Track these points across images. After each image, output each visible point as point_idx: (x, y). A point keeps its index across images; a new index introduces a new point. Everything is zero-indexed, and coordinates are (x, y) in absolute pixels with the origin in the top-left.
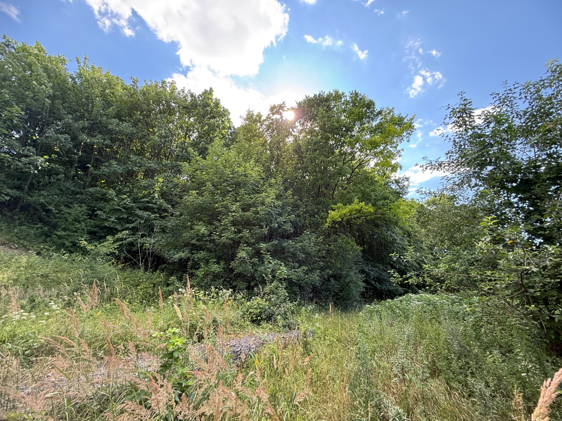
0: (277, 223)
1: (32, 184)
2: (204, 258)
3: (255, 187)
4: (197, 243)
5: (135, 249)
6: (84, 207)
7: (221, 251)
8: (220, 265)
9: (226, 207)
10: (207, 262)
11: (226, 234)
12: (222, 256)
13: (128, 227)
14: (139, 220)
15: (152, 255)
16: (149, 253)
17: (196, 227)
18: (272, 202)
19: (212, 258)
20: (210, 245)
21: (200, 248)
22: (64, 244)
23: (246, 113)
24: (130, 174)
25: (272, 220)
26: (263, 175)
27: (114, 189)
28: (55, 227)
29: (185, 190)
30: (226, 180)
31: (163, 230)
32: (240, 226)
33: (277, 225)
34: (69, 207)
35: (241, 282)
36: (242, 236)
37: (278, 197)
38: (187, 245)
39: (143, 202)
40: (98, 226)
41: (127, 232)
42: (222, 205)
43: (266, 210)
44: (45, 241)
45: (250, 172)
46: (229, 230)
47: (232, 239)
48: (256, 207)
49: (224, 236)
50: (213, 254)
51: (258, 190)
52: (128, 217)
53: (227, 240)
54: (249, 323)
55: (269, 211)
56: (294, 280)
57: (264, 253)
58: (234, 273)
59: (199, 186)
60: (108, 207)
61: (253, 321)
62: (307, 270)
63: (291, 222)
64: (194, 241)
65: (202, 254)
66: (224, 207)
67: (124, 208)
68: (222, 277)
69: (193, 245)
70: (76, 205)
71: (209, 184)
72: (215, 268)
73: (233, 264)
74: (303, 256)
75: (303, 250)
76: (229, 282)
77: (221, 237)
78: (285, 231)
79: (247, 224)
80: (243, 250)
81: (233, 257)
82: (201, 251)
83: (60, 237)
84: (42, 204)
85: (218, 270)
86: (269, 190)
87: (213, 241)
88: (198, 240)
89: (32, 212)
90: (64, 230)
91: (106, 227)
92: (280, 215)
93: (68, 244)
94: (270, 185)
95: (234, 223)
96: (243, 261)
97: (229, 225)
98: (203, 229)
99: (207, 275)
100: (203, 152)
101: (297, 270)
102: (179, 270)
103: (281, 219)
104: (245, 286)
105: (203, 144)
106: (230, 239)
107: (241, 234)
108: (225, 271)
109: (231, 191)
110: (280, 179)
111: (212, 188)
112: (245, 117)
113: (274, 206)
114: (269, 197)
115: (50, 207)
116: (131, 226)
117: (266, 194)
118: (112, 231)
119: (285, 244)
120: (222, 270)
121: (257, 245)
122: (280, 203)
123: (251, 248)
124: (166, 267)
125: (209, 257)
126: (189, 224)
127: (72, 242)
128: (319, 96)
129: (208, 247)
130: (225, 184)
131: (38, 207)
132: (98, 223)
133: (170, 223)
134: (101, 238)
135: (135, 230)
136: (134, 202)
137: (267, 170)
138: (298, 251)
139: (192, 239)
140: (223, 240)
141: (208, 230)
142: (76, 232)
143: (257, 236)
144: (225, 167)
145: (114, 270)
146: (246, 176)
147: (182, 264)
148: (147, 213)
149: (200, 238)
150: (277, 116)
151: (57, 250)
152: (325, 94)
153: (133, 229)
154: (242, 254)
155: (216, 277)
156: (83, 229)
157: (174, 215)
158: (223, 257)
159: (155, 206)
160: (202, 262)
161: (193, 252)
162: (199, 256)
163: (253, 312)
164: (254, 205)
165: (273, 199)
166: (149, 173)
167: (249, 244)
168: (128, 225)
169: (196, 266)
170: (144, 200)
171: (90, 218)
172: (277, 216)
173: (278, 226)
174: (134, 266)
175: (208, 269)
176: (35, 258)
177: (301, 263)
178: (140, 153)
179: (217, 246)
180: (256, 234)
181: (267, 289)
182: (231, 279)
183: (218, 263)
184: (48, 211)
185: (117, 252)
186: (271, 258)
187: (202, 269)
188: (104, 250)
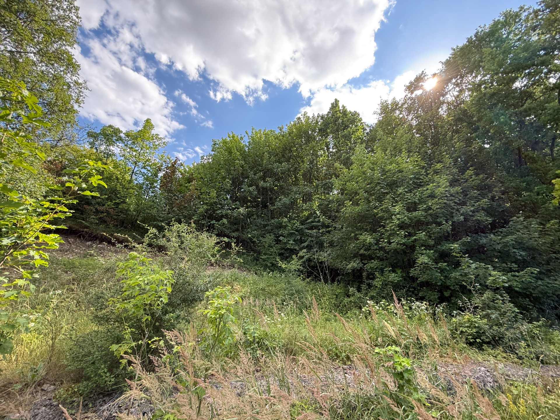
0: (462, 215)
1: (242, 226)
2: (377, 268)
3: (415, 181)
4: (365, 252)
5: (312, 264)
6: (273, 236)
7: (394, 258)
8: (397, 273)
9: (387, 211)
10: (382, 271)
11: (395, 240)
12: (396, 263)
13: (304, 246)
14: (310, 239)
15: (329, 267)
16: (326, 267)
17: (362, 237)
18: (446, 191)
19: (386, 267)
20: (380, 254)
21: (370, 258)
22: (267, 265)
23: (379, 107)
24: (294, 203)
25: (453, 213)
26: (423, 164)
27: (286, 217)
28: (259, 253)
29: (341, 203)
30: (379, 183)
31: (331, 244)
32: (411, 229)
33: (462, 218)
34: (264, 237)
35: (430, 292)
36: (415, 239)
37: (453, 183)
38: (356, 255)
39: (308, 223)
40: (284, 249)
41: (305, 250)
42: (382, 209)
43: (440, 203)
44: (257, 264)
45: (405, 165)
46: (398, 234)
47: (404, 244)
48: (424, 202)
49: (393, 242)
50: (385, 262)
51: (421, 182)
52: (301, 238)
53: (399, 246)
54: (465, 345)
55: (445, 203)
56: (517, 289)
57: (458, 255)
58: (418, 282)
59: (352, 196)
60: (286, 232)
61: (471, 344)
62: (540, 273)
63: (483, 209)
64: (362, 251)
65: (374, 264)
66: (384, 212)
67: (297, 231)
68: (404, 287)
69: (361, 255)
70: (268, 235)
71: (362, 192)
72: (394, 277)
73: (413, 272)
74: (523, 253)
75: (520, 244)
76: (413, 292)
77: (390, 243)
78: (479, 222)
79: (418, 225)
80: (422, 254)
81: (412, 263)
82: (373, 261)
83: (264, 260)
84: (250, 238)
85: (397, 278)
86: (436, 178)
87: (382, 249)
88: (365, 250)
89: (246, 244)
90: (265, 254)
91: (288, 249)
92: (464, 204)
93: (269, 265)
94: (436, 172)
95: (402, 226)
96: (426, 267)
97: (396, 229)
98: (368, 238)
99: (386, 285)
100: (347, 163)
101: (517, 274)
102: (355, 281)
103: (468, 209)
104: (436, 297)
105: (344, 156)
106: (401, 244)
107: (415, 237)
108: (405, 279)
109: (387, 193)
110: (448, 161)
111: (366, 195)
112: (379, 112)
113: (451, 195)
114: (439, 186)
115: (254, 240)
116: (305, 244)
117: (434, 184)
118: (294, 252)
119: (484, 241)
120: (401, 279)
121: (439, 247)
122: (458, 189)
123: (432, 251)
124: (341, 279)
125: (382, 265)
126: (353, 235)
127: (271, 263)
128: (475, 36)
129: (378, 255)
130: (379, 187)
131: (248, 241)
132: (283, 246)
133: (336, 236)
134: (287, 258)
135: (309, 248)
136: (302, 224)
137: (425, 156)
138: (511, 248)
139: (360, 249)
140: (393, 245)
141: (374, 238)
142: (271, 255)
143: (436, 235)
144: (373, 169)
145: (304, 284)
146: (401, 171)
147: (356, 275)
148: (315, 231)
149: (368, 247)
150: (418, 92)
151: (265, 270)
152: (487, 26)
153: (307, 247)
154: (423, 259)
155: (397, 287)
156: (275, 252)
157: (337, 229)
158: (398, 264)
159: (319, 224)
160: (376, 271)
161: (363, 261)
162: (372, 265)
163: (466, 331)
164: (422, 201)
165: (446, 187)
166: (307, 198)
167: (428, 247)
168: (303, 245)
169: (371, 276)
170: (309, 221)
171: (277, 244)
172: (460, 207)
173: (465, 218)
174: (317, 279)
175: (385, 279)
176: (255, 277)
177: (523, 264)
178: (296, 183)
179: (388, 253)
180: (434, 233)
181: (477, 301)
182: (414, 288)
183: (394, 271)
184: (254, 242)
185: (301, 268)
186: (471, 262)
187: (378, 279)
188: (293, 267)
